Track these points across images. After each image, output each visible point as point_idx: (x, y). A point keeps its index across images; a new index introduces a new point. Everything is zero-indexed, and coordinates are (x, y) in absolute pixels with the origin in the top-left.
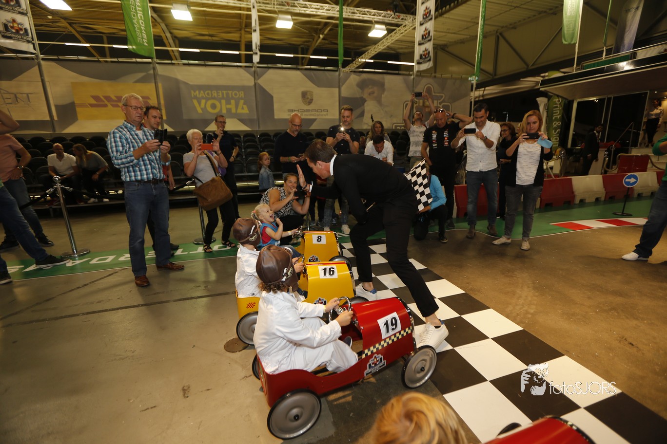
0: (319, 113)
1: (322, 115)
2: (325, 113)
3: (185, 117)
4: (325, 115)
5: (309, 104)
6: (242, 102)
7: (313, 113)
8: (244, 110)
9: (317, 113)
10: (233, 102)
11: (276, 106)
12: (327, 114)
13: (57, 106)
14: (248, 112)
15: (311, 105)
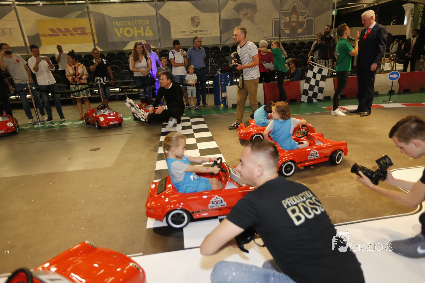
0: (204, 33)
1: (207, 34)
2: (209, 32)
3: (110, 41)
4: (209, 34)
5: (197, 27)
6: (148, 27)
7: (200, 33)
8: (150, 34)
9: (203, 33)
10: (142, 28)
11: (172, 29)
12: (211, 34)
13: (28, 37)
14: (152, 35)
15: (199, 27)
